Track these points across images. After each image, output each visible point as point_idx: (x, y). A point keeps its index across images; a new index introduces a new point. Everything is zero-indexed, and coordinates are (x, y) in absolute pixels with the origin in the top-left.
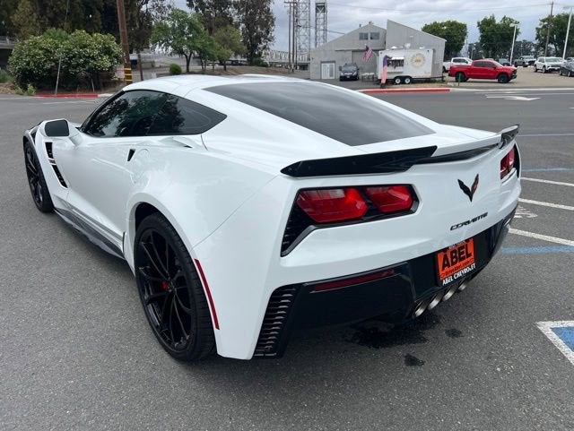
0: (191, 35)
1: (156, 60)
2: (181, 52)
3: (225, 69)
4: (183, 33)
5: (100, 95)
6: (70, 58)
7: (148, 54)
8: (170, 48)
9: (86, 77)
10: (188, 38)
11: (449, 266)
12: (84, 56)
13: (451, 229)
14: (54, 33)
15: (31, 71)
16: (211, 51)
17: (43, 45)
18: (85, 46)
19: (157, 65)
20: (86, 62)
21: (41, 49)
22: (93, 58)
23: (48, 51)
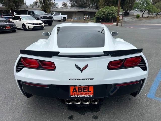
0: (146, 5)
1: (134, 13)
2: (141, 11)
3: (157, 16)
4: (143, 5)
5: (113, 24)
6: (108, 14)
7: (133, 12)
8: (138, 10)
9: (111, 19)
10: (145, 6)
11: (76, 92)
12: (112, 13)
13: (70, 79)
14: (107, 7)
15: (99, 17)
16: (152, 10)
17: (103, 11)
18: (113, 10)
19: (134, 15)
20: (112, 15)
21: (102, 12)
22: (114, 14)
23: (104, 12)
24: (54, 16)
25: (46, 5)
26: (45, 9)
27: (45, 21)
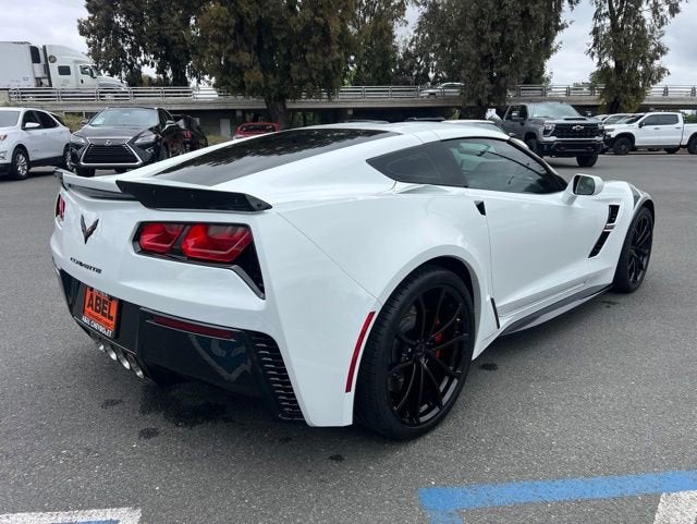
11: (93, 309)
13: (71, 259)
24: (641, 126)
25: (624, 82)
26: (615, 100)
27: (563, 145)
